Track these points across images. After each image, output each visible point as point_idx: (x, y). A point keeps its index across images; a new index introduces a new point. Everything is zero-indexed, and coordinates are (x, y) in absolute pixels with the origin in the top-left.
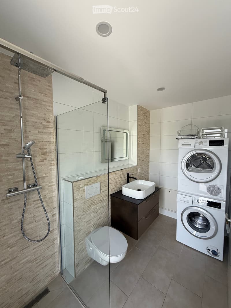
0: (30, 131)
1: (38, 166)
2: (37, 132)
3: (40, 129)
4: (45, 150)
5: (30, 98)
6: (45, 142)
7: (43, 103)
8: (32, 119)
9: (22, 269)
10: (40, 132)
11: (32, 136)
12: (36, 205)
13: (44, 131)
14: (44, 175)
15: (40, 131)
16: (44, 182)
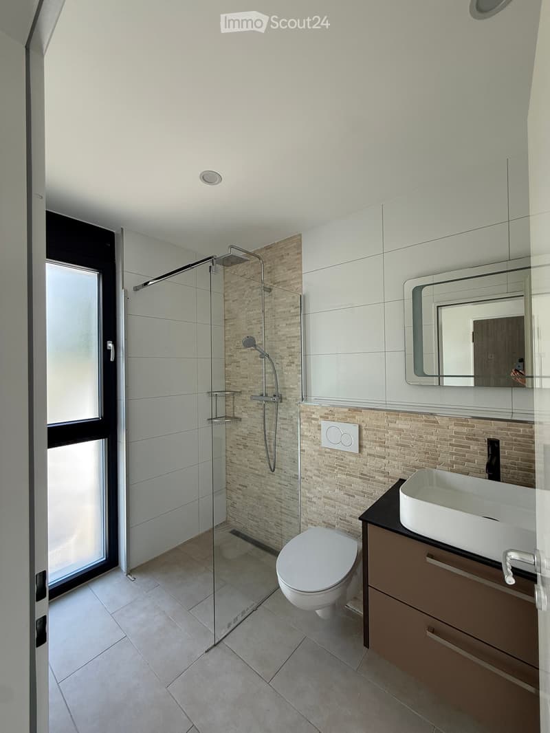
0: (278, 325)
1: (285, 371)
2: (284, 325)
3: (288, 319)
4: (293, 350)
5: (279, 282)
6: (293, 337)
7: (292, 282)
8: (281, 309)
9: (266, 496)
10: (290, 324)
11: (280, 331)
12: (282, 424)
13: (293, 322)
14: (291, 386)
15: (288, 323)
16: (290, 396)
